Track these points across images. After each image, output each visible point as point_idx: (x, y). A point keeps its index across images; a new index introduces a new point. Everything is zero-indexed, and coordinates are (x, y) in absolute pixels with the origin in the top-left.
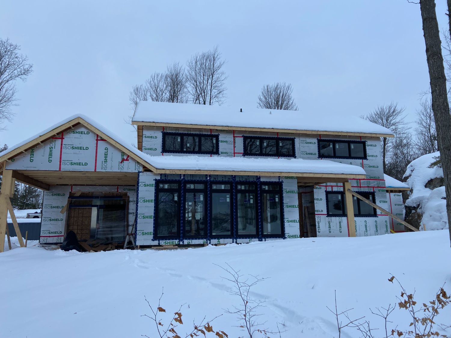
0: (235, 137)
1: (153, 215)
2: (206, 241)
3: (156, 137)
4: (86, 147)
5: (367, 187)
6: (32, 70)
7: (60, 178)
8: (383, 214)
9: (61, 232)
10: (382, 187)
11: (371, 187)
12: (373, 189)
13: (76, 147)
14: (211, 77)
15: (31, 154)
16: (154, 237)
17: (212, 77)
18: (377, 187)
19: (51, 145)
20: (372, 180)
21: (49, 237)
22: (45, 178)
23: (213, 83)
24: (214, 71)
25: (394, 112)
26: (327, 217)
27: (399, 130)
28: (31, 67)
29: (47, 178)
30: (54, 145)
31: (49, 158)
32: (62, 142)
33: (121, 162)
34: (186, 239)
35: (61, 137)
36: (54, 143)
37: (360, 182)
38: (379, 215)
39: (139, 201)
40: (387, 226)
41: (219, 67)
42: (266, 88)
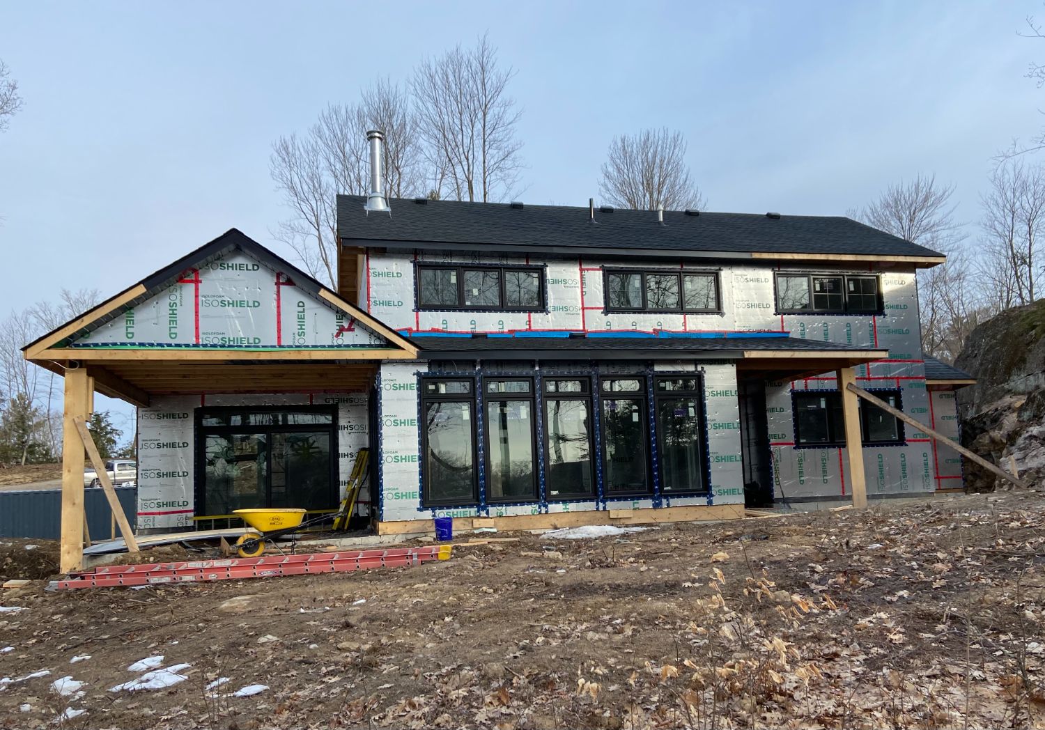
0: (584, 270)
1: (417, 454)
2: (537, 508)
3: (399, 275)
4: (254, 302)
5: (883, 378)
6: (19, 96)
7: (184, 376)
8: (918, 438)
9: (186, 503)
10: (916, 378)
11: (893, 378)
12: (898, 382)
13: (231, 302)
14: (480, 115)
15: (127, 321)
16: (422, 503)
17: (485, 115)
18: (907, 378)
19: (173, 297)
20: (895, 361)
21: (159, 514)
22: (148, 376)
23: (488, 132)
24: (488, 100)
25: (926, 200)
26: (794, 448)
27: (941, 241)
28: (14, 88)
29: (153, 375)
30: (179, 297)
31: (170, 328)
32: (197, 290)
33: (338, 335)
34: (493, 505)
35: (194, 279)
36: (178, 294)
37: (868, 369)
38: (910, 441)
39: (384, 422)
40: (926, 464)
41: (498, 90)
42: (620, 144)
